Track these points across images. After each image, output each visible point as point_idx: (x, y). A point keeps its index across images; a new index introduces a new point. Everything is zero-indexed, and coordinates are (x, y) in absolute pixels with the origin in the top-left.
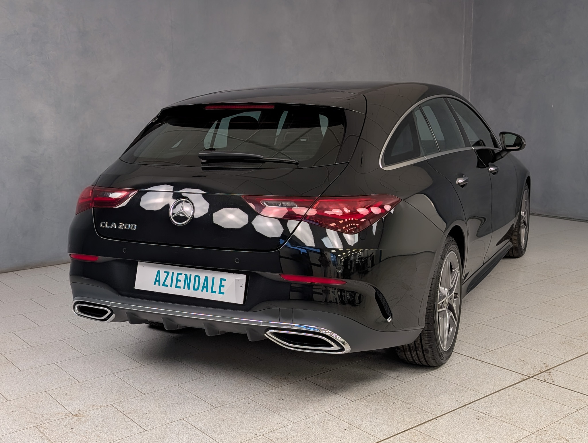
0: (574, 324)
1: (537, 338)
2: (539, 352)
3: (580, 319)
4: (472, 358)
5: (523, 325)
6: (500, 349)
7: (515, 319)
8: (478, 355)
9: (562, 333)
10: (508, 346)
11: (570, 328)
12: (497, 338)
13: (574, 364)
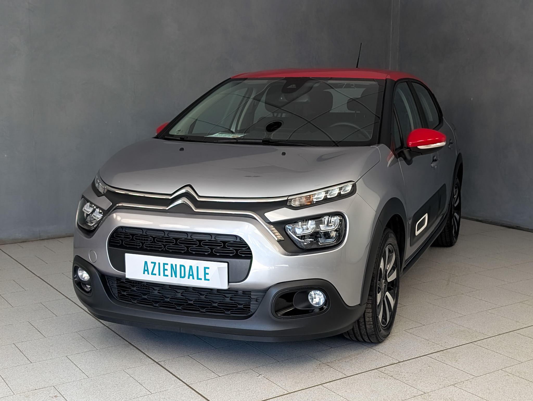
4: (186, 385)
8: (198, 381)
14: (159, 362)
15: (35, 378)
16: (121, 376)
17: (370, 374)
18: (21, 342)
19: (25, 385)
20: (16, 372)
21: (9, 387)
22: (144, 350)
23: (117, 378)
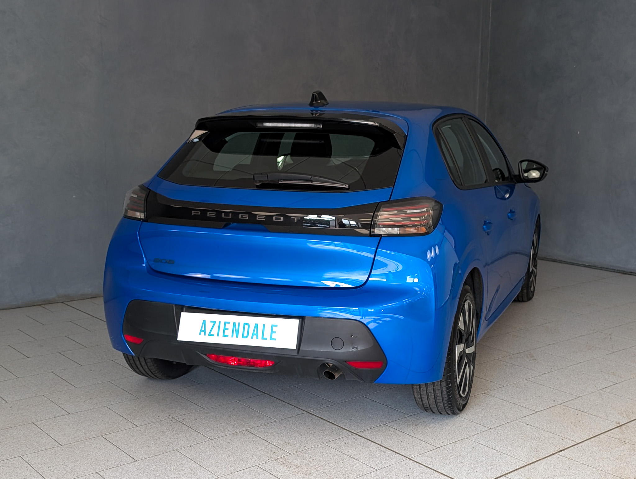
0: (554, 410)
1: (501, 430)
2: (496, 451)
3: (563, 403)
4: (409, 458)
5: (491, 411)
6: (449, 445)
7: (483, 402)
8: (418, 453)
9: (535, 423)
10: (461, 441)
11: (547, 416)
12: (451, 429)
13: (534, 469)
14: (358, 434)
15: (229, 458)
16: (328, 452)
17: (600, 439)
18: (180, 416)
19: (224, 466)
20: (200, 451)
21: (205, 469)
22: (331, 420)
23: (324, 453)
